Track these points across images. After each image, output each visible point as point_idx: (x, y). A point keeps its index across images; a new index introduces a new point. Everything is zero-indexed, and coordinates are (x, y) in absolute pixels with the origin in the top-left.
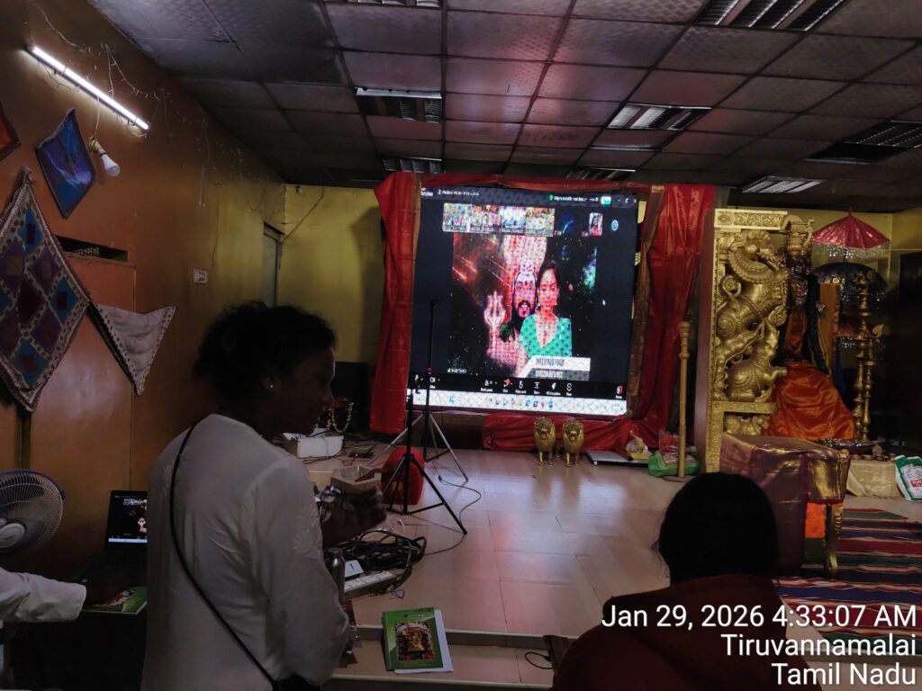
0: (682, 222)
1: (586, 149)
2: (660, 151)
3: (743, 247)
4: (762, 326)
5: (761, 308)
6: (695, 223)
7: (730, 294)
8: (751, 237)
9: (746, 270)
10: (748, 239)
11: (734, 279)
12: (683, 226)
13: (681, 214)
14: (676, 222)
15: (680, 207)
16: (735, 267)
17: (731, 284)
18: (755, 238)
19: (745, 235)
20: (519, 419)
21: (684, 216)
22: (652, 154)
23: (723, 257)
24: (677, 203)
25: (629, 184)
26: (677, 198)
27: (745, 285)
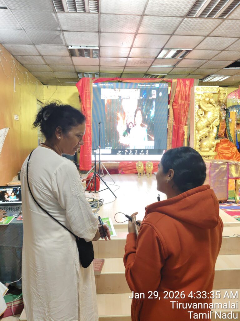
0: (183, 92)
1: (150, 67)
2: (175, 67)
3: (204, 99)
4: (211, 126)
5: (211, 120)
6: (188, 92)
7: (200, 115)
8: (207, 95)
9: (206, 107)
10: (206, 96)
11: (202, 110)
12: (184, 93)
13: (183, 89)
14: (181, 92)
15: (182, 87)
16: (202, 106)
17: (201, 112)
18: (208, 96)
19: (205, 95)
20: (131, 163)
21: (184, 90)
22: (172, 68)
23: (198, 103)
24: (181, 85)
25: (165, 79)
26: (181, 84)
27: (205, 112)
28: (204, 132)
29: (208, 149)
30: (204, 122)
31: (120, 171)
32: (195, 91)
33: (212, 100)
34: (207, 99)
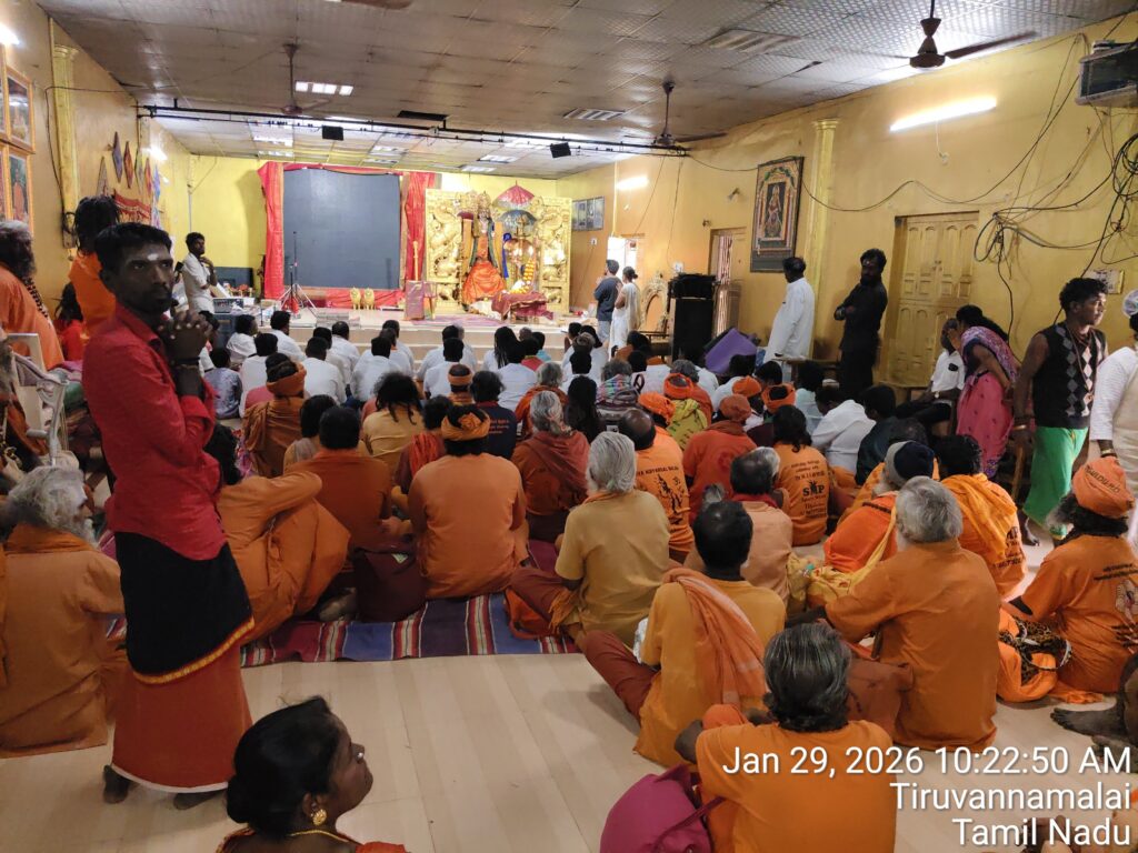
4: (450, 244)
5: (449, 235)
7: (435, 229)
9: (442, 218)
11: (437, 222)
16: (437, 216)
23: (431, 212)
27: (442, 225)
28: (441, 250)
29: (446, 274)
30: (439, 238)
31: (329, 303)
32: (427, 196)
33: (450, 209)
34: (443, 208)
